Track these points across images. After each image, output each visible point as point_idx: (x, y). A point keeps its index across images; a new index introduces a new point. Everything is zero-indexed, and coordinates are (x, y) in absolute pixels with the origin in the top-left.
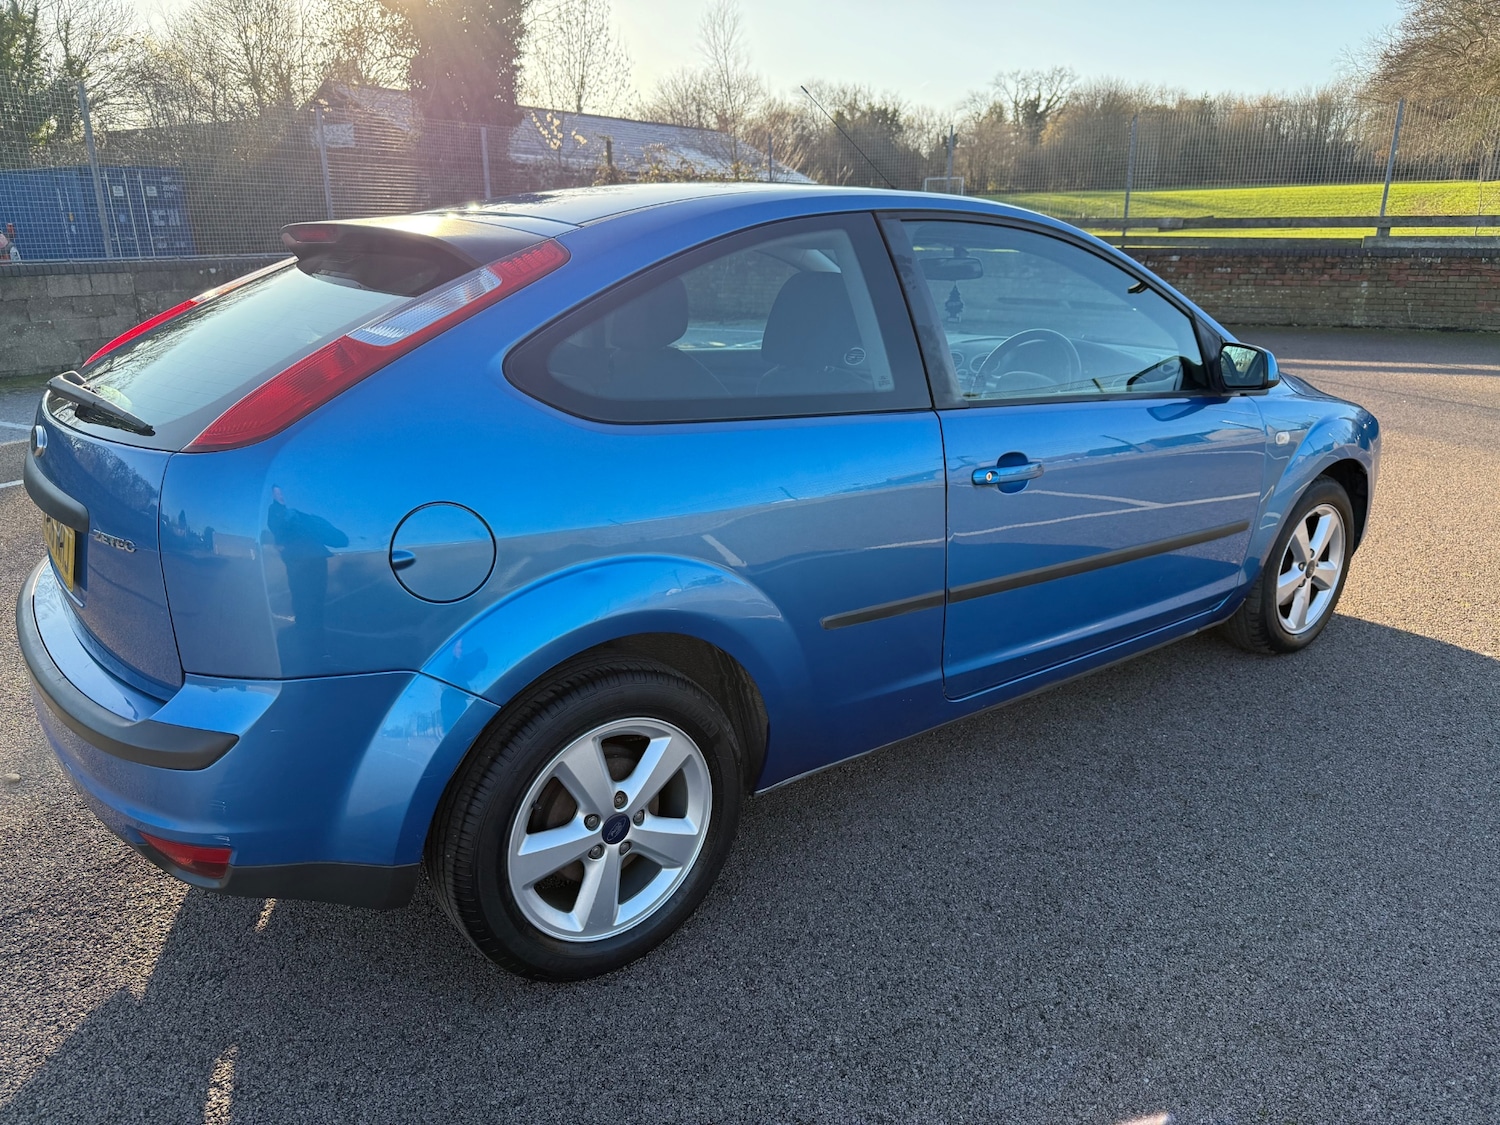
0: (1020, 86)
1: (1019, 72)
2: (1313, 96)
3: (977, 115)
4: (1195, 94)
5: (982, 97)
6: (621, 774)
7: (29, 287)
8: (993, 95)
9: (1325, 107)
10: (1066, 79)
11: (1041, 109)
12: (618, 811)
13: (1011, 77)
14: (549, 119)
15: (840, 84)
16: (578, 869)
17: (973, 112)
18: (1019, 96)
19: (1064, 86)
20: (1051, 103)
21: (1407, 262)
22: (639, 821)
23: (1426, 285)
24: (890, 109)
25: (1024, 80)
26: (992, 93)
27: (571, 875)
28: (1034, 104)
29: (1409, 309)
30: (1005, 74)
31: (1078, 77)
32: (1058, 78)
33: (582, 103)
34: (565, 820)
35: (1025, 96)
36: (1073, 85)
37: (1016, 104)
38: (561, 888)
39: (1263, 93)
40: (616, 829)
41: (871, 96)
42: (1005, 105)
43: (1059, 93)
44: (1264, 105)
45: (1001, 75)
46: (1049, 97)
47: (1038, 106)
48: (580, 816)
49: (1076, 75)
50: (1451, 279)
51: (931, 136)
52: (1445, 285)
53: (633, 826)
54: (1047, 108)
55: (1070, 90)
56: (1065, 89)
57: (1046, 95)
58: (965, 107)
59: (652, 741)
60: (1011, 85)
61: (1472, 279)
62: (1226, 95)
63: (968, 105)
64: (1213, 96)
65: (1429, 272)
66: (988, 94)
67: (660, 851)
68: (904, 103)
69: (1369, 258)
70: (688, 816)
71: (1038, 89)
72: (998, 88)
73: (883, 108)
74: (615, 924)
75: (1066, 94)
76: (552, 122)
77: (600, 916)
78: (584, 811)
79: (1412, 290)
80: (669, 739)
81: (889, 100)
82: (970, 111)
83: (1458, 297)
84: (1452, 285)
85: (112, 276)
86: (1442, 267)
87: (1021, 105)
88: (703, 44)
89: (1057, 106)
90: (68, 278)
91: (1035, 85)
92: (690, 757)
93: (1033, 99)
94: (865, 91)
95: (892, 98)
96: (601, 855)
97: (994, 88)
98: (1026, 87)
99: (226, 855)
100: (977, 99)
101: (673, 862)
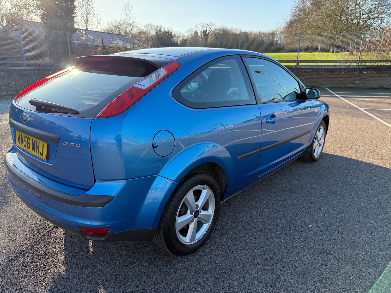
0: (202, 27)
1: (201, 23)
2: (271, 32)
3: (191, 34)
4: (244, 30)
5: (192, 29)
6: (197, 200)
8: (195, 29)
9: (273, 34)
10: (213, 26)
11: (207, 33)
12: (197, 209)
13: (199, 24)
14: (82, 31)
15: (157, 25)
16: (188, 226)
17: (191, 33)
18: (202, 29)
19: (213, 27)
20: (210, 31)
21: (303, 71)
22: (201, 212)
23: (308, 76)
24: (170, 32)
25: (203, 25)
26: (195, 28)
28: (205, 32)
29: (304, 82)
30: (198, 24)
31: (216, 25)
32: (211, 25)
33: (88, 27)
34: (185, 213)
35: (203, 29)
36: (215, 27)
37: (201, 31)
39: (259, 31)
40: (196, 214)
41: (165, 28)
42: (198, 32)
43: (212, 29)
44: (259, 33)
45: (197, 24)
46: (209, 30)
47: (206, 32)
48: (189, 212)
49: (215, 24)
50: (313, 75)
51: (180, 39)
52: (312, 76)
54: (209, 33)
55: (214, 28)
56: (213, 28)
57: (208, 29)
58: (188, 32)
59: (203, 191)
60: (200, 27)
61: (318, 75)
62: (251, 31)
63: (189, 31)
64: (248, 31)
65: (308, 73)
66: (194, 28)
67: (206, 220)
68: (173, 30)
69: (295, 70)
70: (209, 210)
71: (206, 28)
72: (196, 27)
73: (168, 31)
74: (196, 239)
75: (213, 29)
76: (83, 32)
77: (193, 238)
78: (189, 210)
79: (305, 78)
80: (207, 190)
81: (169, 29)
82: (190, 33)
83: (315, 79)
84: (313, 77)
86: (311, 72)
87: (202, 31)
88: (123, 13)
89: (211, 32)
91: (205, 27)
92: (211, 194)
93: (205, 30)
94: (163, 27)
95: (170, 29)
96: (193, 222)
97: (195, 27)
98: (203, 27)
99: (108, 230)
100: (191, 30)
101: (207, 222)
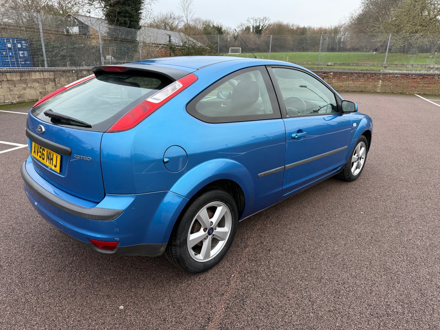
0: (254, 22)
1: (254, 18)
2: (333, 28)
3: (242, 30)
4: (302, 26)
5: (244, 25)
6: (211, 217)
7: (27, 76)
8: (247, 24)
9: (336, 31)
10: (267, 20)
11: (260, 28)
12: (212, 226)
13: (252, 19)
16: (201, 243)
17: (241, 29)
18: (254, 24)
19: (267, 22)
20: (263, 27)
21: (391, 76)
22: (215, 230)
24: (219, 27)
25: (255, 20)
26: (246, 23)
27: (200, 245)
28: (258, 27)
29: (391, 88)
30: (250, 18)
31: (271, 20)
32: (265, 20)
34: (198, 230)
35: (256, 24)
36: (269, 22)
37: (253, 27)
38: (197, 248)
39: (320, 27)
40: (210, 231)
41: (214, 23)
42: (250, 27)
43: (265, 24)
45: (249, 18)
46: (262, 25)
47: (259, 28)
48: (202, 229)
49: (270, 19)
51: (230, 36)
53: (214, 230)
54: (262, 28)
55: (268, 23)
56: (267, 23)
57: (261, 25)
58: (239, 27)
60: (252, 21)
61: (407, 80)
62: (309, 26)
63: (240, 26)
64: (306, 26)
66: (245, 24)
67: (220, 236)
68: (223, 25)
69: (382, 74)
70: (225, 227)
71: (260, 23)
72: (248, 22)
73: (217, 26)
75: (267, 24)
78: (203, 227)
80: (222, 207)
81: (219, 24)
82: (240, 28)
85: (48, 73)
87: (255, 27)
89: (265, 28)
90: (37, 73)
91: (258, 21)
92: (227, 211)
93: (258, 25)
94: (212, 21)
95: (220, 24)
96: (207, 239)
97: (247, 22)
98: (256, 22)
100: (243, 25)
101: (223, 239)
